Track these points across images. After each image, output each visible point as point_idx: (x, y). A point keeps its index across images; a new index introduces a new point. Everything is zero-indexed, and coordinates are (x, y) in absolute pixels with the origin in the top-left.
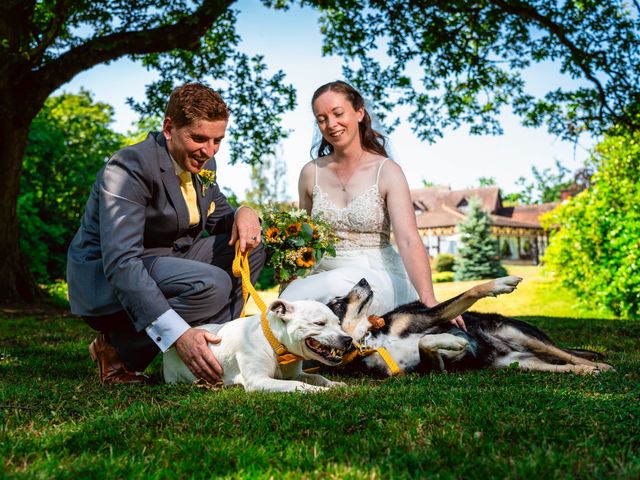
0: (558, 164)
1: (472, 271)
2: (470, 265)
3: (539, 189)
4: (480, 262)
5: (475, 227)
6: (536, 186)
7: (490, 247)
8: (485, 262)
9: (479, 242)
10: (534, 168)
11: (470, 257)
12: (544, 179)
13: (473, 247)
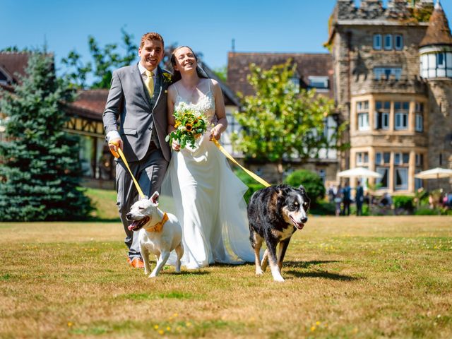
0: (127, 41)
1: (27, 194)
2: (24, 181)
3: (97, 74)
4: (44, 177)
5: (38, 106)
6: (94, 68)
7: (65, 148)
8: (52, 178)
9: (44, 137)
10: (92, 41)
11: (23, 164)
12: (107, 59)
13: (31, 146)
